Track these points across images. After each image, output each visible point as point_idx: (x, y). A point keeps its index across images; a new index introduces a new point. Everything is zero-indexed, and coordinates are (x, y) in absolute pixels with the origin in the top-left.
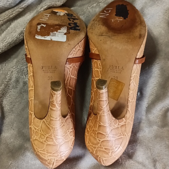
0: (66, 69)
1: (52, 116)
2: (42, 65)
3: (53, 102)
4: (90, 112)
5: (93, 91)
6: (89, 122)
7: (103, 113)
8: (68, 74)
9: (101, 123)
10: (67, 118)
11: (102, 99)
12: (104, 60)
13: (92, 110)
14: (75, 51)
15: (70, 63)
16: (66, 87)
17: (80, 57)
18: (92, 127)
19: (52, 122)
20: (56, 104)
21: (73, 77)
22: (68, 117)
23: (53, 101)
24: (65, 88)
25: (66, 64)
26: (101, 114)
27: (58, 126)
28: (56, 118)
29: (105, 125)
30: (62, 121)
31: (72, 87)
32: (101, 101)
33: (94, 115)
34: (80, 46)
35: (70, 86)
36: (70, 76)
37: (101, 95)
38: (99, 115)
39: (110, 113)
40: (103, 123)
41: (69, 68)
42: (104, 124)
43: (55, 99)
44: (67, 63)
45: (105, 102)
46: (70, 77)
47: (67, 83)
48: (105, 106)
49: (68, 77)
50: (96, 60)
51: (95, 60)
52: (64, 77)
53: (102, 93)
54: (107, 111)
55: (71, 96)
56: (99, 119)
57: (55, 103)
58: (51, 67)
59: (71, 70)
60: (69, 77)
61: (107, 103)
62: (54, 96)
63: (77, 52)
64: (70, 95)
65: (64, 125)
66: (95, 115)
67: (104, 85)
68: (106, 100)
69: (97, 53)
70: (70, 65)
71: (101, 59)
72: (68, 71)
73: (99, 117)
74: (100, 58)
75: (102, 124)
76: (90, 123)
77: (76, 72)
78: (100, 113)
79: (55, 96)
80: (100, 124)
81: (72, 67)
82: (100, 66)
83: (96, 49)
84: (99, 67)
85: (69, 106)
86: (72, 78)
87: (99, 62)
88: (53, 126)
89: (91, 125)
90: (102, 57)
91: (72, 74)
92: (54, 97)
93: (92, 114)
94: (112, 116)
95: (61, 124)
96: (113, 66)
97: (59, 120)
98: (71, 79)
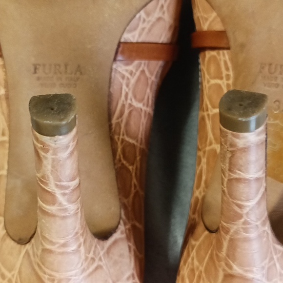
0: (117, 78)
1: (47, 235)
2: (33, 60)
3: (43, 180)
4: (194, 220)
5: (204, 152)
6: (189, 255)
7: (246, 230)
8: (123, 94)
9: (235, 267)
10: (115, 242)
11: (243, 175)
12: (242, 46)
13: (202, 215)
14: (144, 21)
15: (129, 59)
16: (116, 137)
17: (162, 44)
18: (199, 277)
19: (50, 258)
20: (58, 193)
21: (140, 105)
22: (117, 236)
23: (43, 177)
24: (112, 139)
25: (115, 59)
26: (236, 232)
27: (73, 273)
28: (64, 245)
29: (250, 275)
30: (91, 255)
31: (135, 138)
32: (238, 180)
33: (207, 232)
34: (162, 6)
35: (127, 133)
36: (129, 101)
37: (238, 155)
38: (228, 237)
39: (268, 228)
40: (240, 265)
41: (127, 75)
42: (246, 271)
43: (49, 167)
44: (120, 57)
45: (254, 186)
46: (130, 105)
47: (119, 124)
48: (252, 203)
49: (123, 106)
50: (214, 53)
51: (209, 54)
52: (109, 103)
53: (245, 150)
54: (259, 223)
55: (130, 168)
56: (228, 250)
57: (51, 187)
58: (63, 68)
59: (133, 81)
60: (127, 106)
61: (262, 190)
62: (46, 158)
63: (153, 26)
64: (127, 165)
65: (98, 268)
66: (211, 231)
67: (253, 113)
68: (257, 179)
69: (218, 27)
70: (127, 64)
71: (232, 44)
72: (124, 87)
73: (225, 244)
74: (228, 43)
75: (237, 269)
76: (193, 259)
77: (149, 94)
78: (233, 228)
79: (49, 156)
80: (231, 268)
81: (138, 73)
82: (227, 69)
83: (214, 14)
84: (224, 73)
85: (125, 201)
86: (136, 109)
87: (224, 57)
88: (53, 273)
89: (198, 268)
90: (236, 37)
91: (135, 97)
92: (45, 162)
93: (200, 228)
94: (275, 239)
95: (85, 265)
96: (273, 66)
97: (77, 251)
98: (134, 113)
